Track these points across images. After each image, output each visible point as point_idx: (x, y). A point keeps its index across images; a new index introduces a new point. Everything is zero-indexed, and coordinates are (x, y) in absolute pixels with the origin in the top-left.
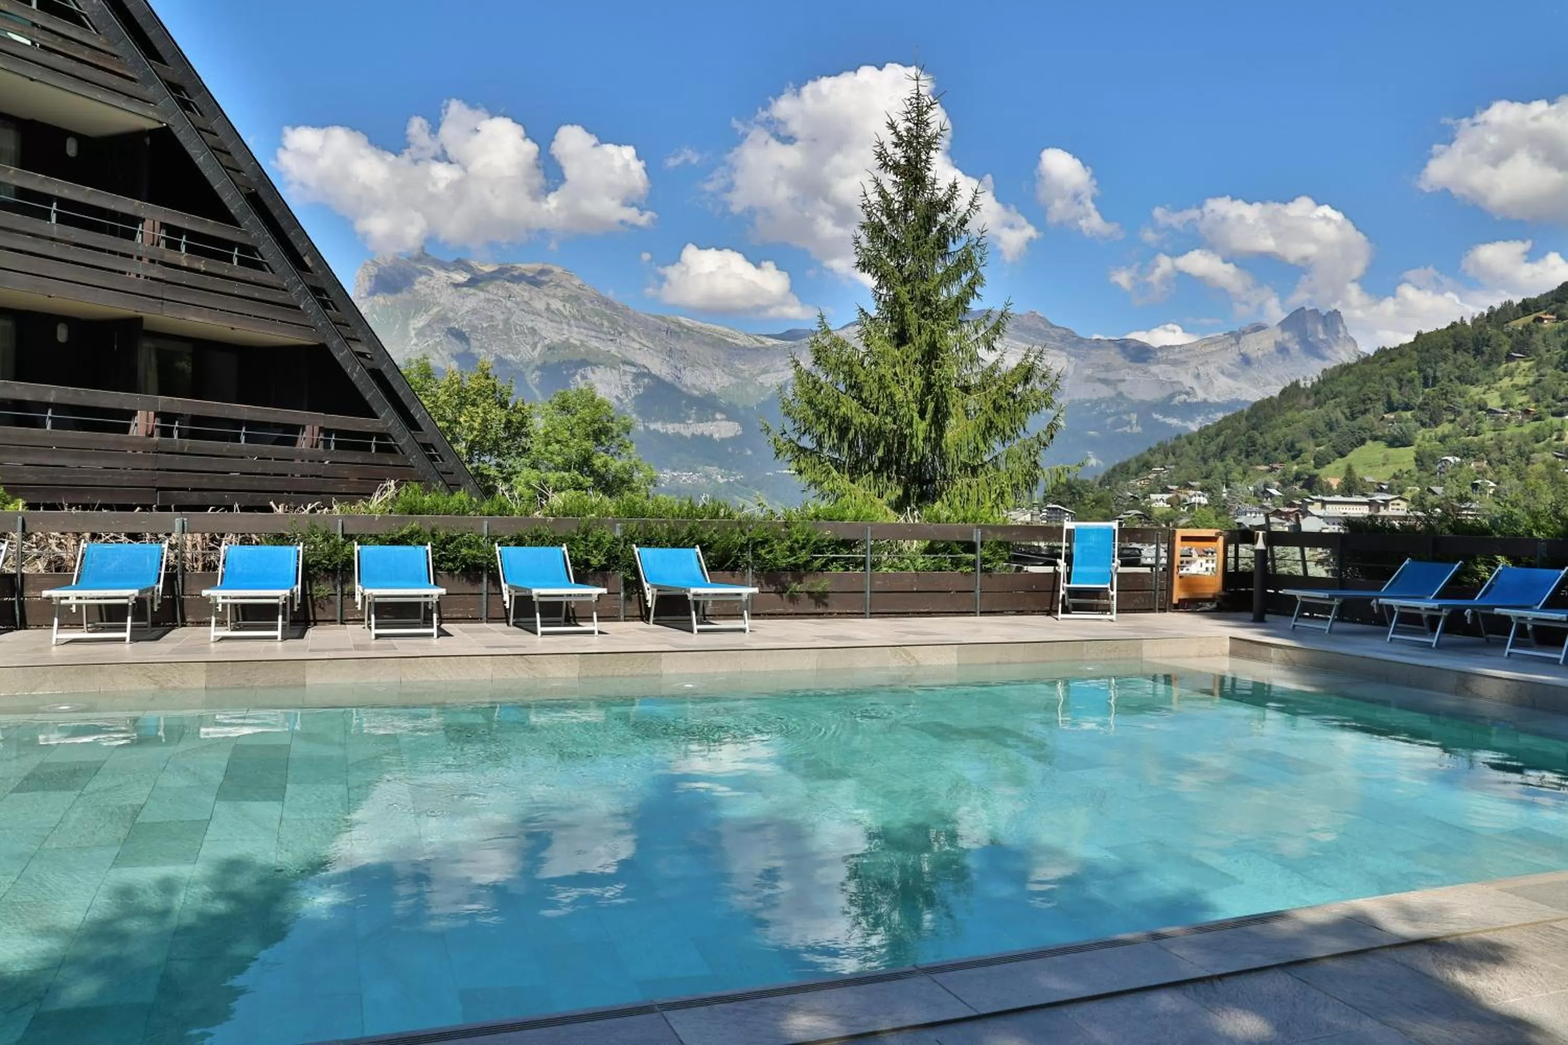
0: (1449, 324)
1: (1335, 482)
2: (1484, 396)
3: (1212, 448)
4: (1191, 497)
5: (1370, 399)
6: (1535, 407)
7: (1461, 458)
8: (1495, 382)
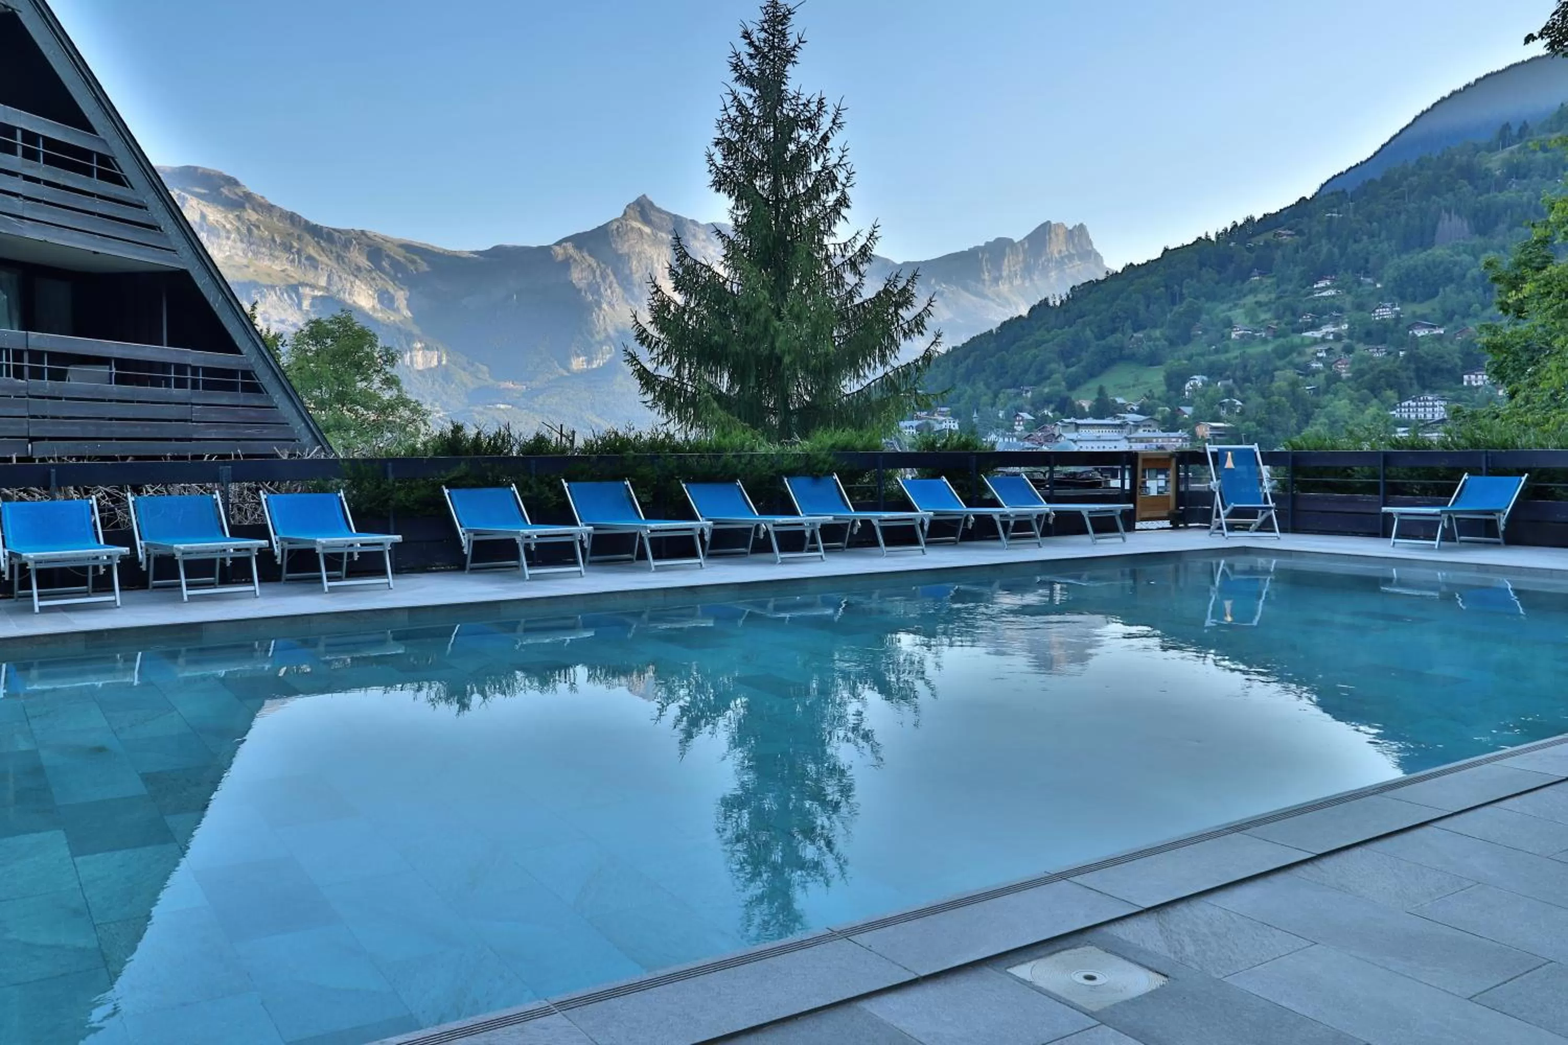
0: (1195, 239)
1: (1086, 404)
2: (1229, 314)
3: (961, 370)
4: (941, 423)
5: (1119, 317)
6: (1277, 325)
7: (1209, 377)
8: (1239, 298)
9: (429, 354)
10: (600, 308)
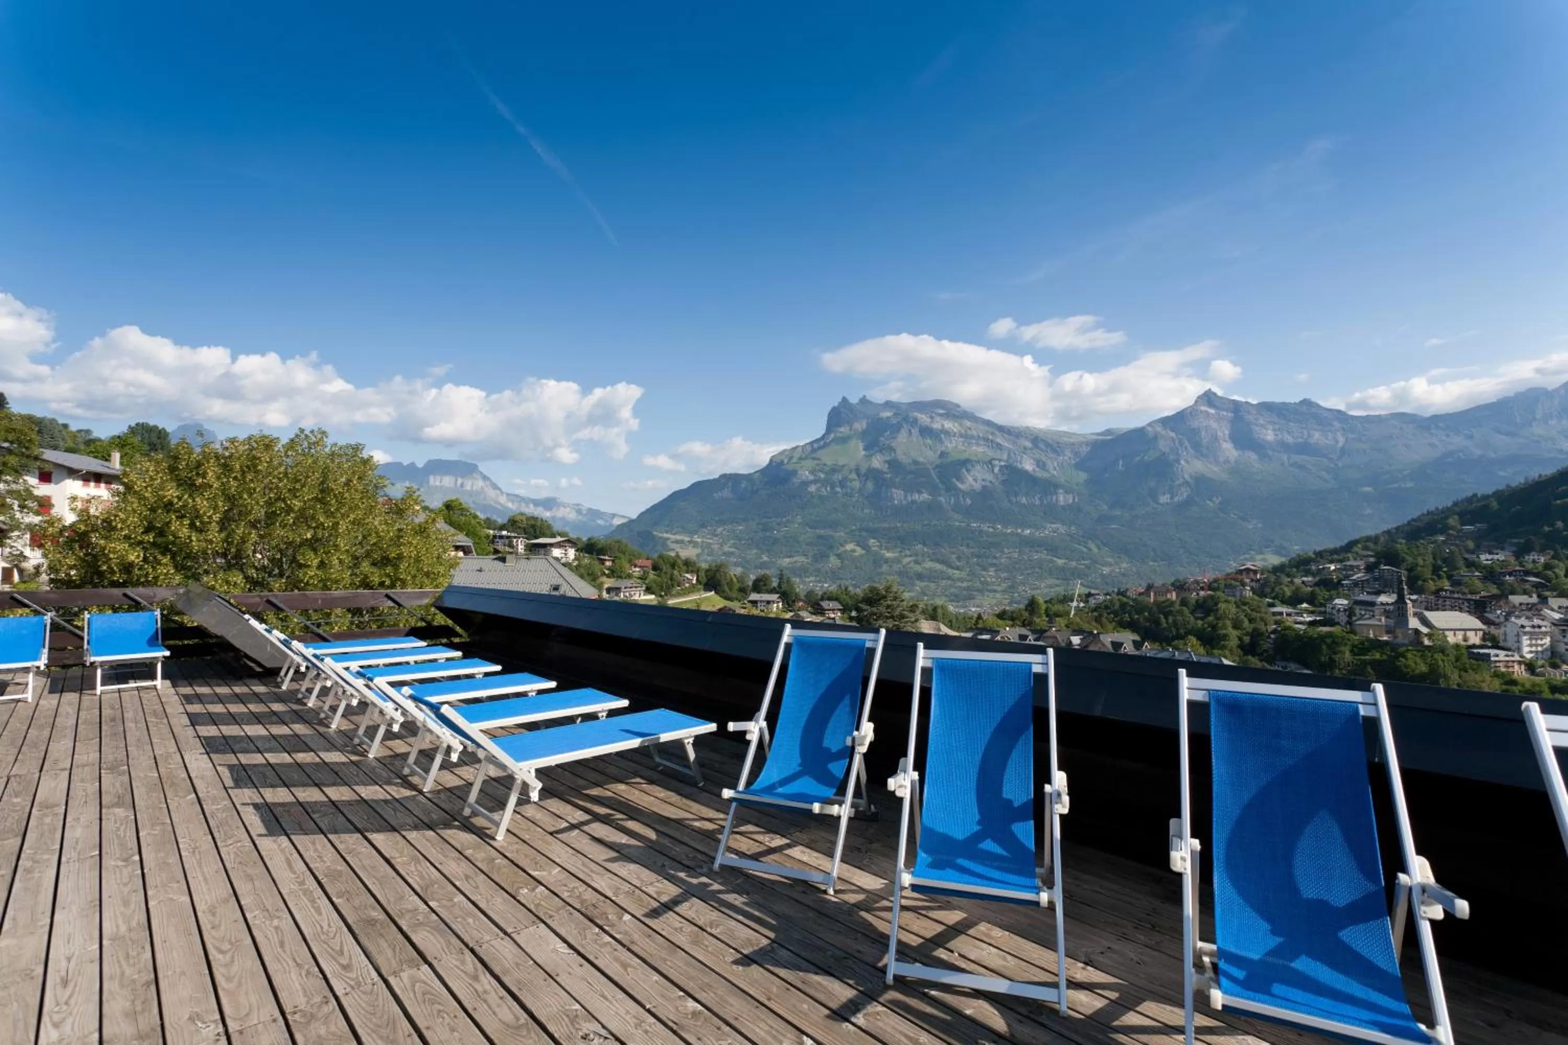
9: (1067, 496)
10: (1179, 464)
